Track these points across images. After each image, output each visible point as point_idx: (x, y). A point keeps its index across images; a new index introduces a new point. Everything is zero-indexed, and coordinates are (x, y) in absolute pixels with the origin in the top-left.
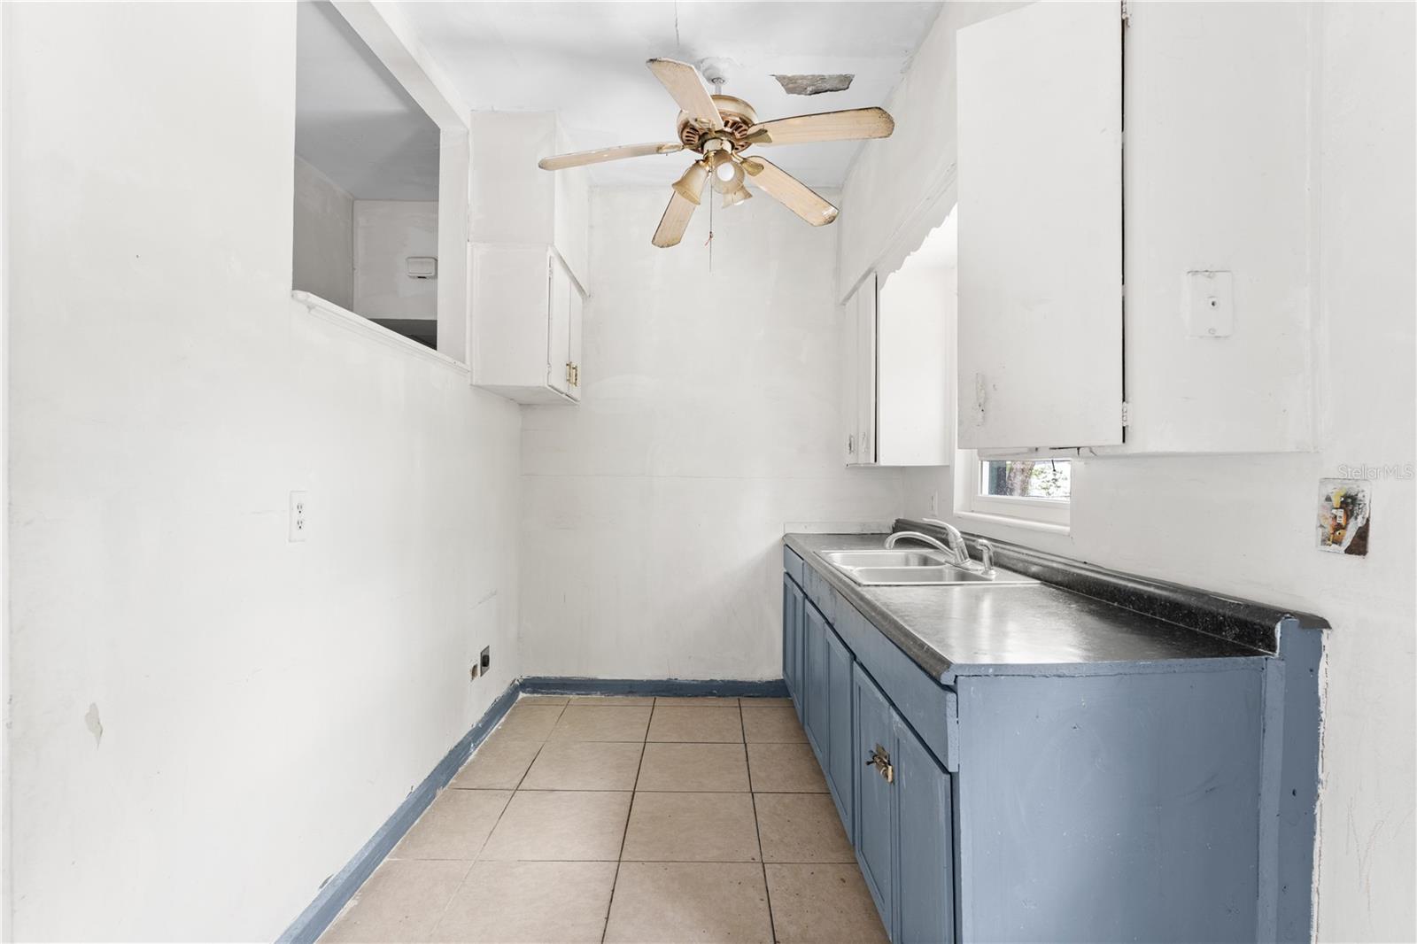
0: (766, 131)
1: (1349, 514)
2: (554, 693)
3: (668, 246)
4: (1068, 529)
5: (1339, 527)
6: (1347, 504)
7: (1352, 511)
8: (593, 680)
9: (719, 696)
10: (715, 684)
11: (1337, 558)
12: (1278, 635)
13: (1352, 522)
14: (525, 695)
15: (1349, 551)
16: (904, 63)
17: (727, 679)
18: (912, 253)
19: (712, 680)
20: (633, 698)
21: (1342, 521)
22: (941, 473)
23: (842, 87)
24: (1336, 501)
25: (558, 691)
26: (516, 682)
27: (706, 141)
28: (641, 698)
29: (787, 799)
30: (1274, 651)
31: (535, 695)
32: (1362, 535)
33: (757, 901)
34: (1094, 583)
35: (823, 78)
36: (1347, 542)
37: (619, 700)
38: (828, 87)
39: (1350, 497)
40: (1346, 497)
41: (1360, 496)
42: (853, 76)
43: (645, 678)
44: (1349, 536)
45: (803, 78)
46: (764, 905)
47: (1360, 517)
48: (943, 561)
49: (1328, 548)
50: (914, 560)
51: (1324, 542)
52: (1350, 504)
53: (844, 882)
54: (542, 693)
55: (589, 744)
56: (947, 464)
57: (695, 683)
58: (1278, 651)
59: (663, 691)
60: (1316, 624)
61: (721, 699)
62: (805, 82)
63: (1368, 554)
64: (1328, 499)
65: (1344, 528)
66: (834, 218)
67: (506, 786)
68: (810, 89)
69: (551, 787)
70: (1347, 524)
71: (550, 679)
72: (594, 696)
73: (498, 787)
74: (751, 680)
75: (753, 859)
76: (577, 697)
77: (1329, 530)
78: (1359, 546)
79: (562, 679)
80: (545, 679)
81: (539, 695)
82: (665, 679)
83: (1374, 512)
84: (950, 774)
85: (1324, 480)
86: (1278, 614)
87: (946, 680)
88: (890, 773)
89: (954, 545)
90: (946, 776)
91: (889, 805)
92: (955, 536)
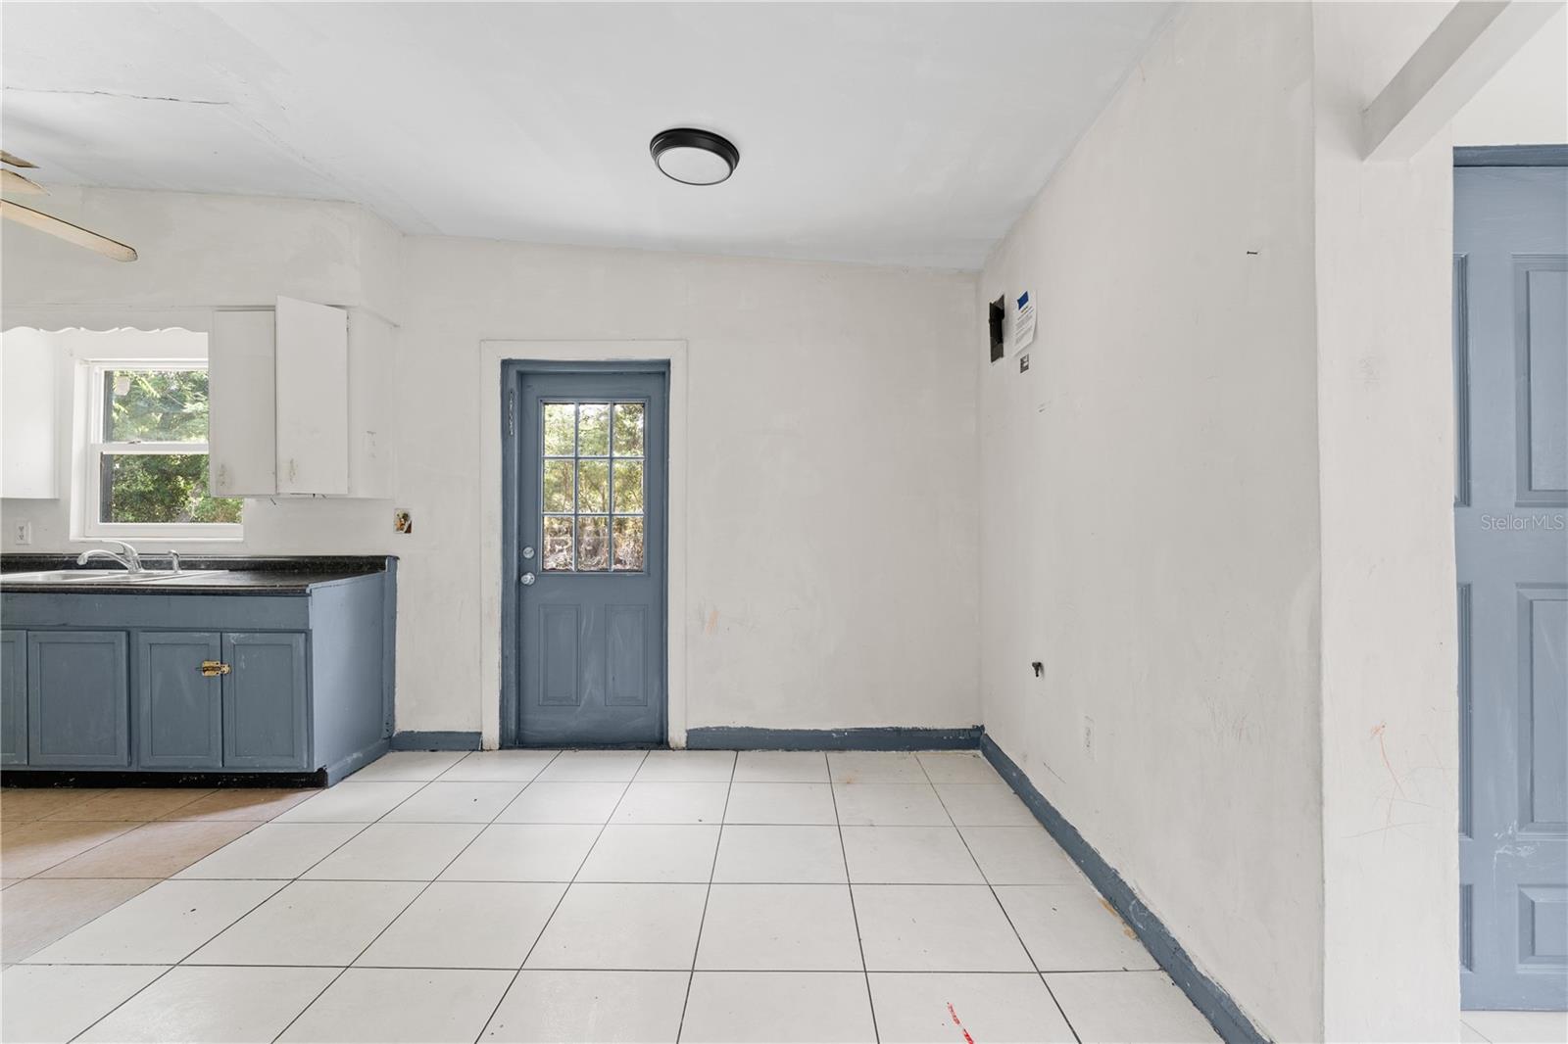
1: (406, 520)
4: (241, 539)
5: (402, 524)
11: (402, 535)
12: (387, 564)
13: (407, 522)
15: (405, 532)
21: (403, 522)
22: (54, 506)
24: (401, 516)
30: (385, 569)
32: (410, 526)
36: (405, 529)
39: (406, 514)
40: (404, 514)
41: (409, 514)
44: (406, 527)
47: (409, 521)
48: (105, 573)
49: (399, 531)
51: (398, 529)
52: (406, 517)
53: (117, 797)
56: (57, 497)
58: (387, 569)
60: (396, 558)
63: (411, 533)
64: (399, 515)
65: (404, 525)
70: (405, 523)
77: (399, 525)
78: (409, 531)
83: (413, 518)
84: (307, 633)
85: (396, 509)
86: (384, 558)
87: (308, 591)
88: (226, 669)
89: (131, 558)
90: (303, 635)
91: (220, 691)
92: (132, 552)
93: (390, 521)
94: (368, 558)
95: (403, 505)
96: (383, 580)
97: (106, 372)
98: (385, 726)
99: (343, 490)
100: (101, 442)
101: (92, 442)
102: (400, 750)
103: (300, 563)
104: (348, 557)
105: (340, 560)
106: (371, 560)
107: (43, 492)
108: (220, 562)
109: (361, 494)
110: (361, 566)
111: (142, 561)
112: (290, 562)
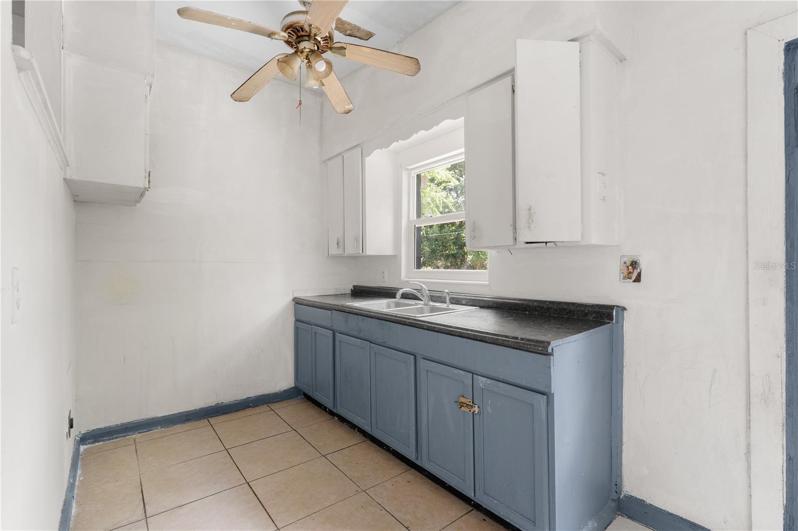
0: (345, 49)
1: (634, 268)
2: (116, 438)
3: (240, 101)
4: (488, 283)
5: (630, 273)
6: (633, 265)
7: (635, 267)
8: (153, 419)
9: (254, 407)
10: (250, 399)
11: (630, 285)
12: (614, 314)
13: (635, 271)
14: (85, 447)
15: (634, 281)
16: (401, 38)
17: (258, 395)
18: (399, 141)
19: (248, 398)
20: (190, 423)
21: (631, 271)
22: (393, 259)
23: (364, 38)
24: (628, 264)
25: (121, 435)
26: (77, 438)
27: (302, 41)
28: (198, 422)
29: (346, 452)
30: (612, 320)
31: (97, 444)
32: (639, 275)
33: (380, 512)
34: (513, 304)
35: (359, 29)
36: (634, 278)
37: (178, 428)
38: (358, 35)
39: (634, 262)
40: (633, 262)
41: (638, 261)
42: (375, 34)
43: (198, 408)
44: (634, 276)
45: (349, 24)
46: (384, 512)
47: (638, 269)
48: (414, 303)
49: (626, 281)
50: (393, 305)
51: (624, 279)
52: (634, 264)
53: (410, 482)
54: (104, 441)
55: (183, 464)
56: (396, 254)
57: (237, 402)
58: (614, 320)
59: (213, 413)
60: (624, 309)
61: (256, 408)
62: (349, 27)
63: (641, 282)
64: (625, 263)
65: (632, 273)
66: (350, 111)
67: (134, 519)
68: (348, 32)
69: (177, 505)
70: (633, 271)
71: (110, 428)
72: (155, 431)
73: (126, 522)
74: (273, 392)
75: (357, 491)
76: (140, 435)
77: (626, 274)
78: (638, 279)
79: (123, 425)
80: (105, 428)
81: (101, 443)
82: (213, 404)
83: (644, 266)
84: (547, 395)
85: (622, 256)
86: (611, 307)
87: (550, 350)
88: (476, 409)
89: (425, 294)
90: (545, 397)
91: (472, 426)
92: (425, 290)
93: (615, 269)
94: (593, 306)
95: (631, 252)
96: (612, 332)
97: (417, 175)
98: (614, 487)
99: (576, 237)
100: (415, 219)
101: (411, 219)
102: (630, 517)
103: (530, 306)
104: (573, 304)
105: (565, 307)
106: (597, 309)
107: (388, 251)
108: (474, 300)
109: (594, 241)
110: (586, 314)
111: (430, 296)
112: (522, 304)
